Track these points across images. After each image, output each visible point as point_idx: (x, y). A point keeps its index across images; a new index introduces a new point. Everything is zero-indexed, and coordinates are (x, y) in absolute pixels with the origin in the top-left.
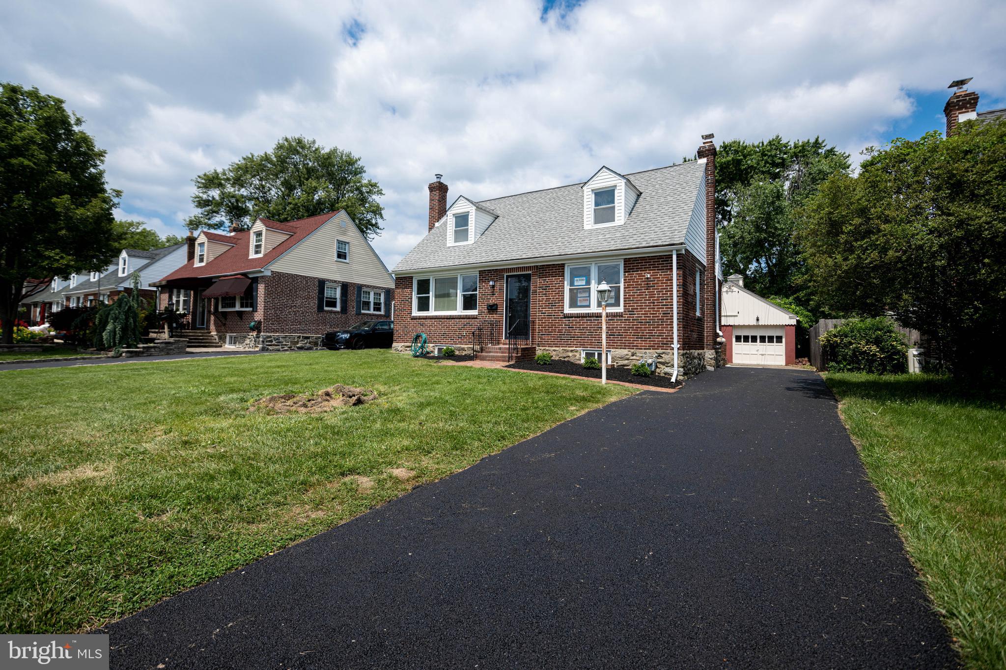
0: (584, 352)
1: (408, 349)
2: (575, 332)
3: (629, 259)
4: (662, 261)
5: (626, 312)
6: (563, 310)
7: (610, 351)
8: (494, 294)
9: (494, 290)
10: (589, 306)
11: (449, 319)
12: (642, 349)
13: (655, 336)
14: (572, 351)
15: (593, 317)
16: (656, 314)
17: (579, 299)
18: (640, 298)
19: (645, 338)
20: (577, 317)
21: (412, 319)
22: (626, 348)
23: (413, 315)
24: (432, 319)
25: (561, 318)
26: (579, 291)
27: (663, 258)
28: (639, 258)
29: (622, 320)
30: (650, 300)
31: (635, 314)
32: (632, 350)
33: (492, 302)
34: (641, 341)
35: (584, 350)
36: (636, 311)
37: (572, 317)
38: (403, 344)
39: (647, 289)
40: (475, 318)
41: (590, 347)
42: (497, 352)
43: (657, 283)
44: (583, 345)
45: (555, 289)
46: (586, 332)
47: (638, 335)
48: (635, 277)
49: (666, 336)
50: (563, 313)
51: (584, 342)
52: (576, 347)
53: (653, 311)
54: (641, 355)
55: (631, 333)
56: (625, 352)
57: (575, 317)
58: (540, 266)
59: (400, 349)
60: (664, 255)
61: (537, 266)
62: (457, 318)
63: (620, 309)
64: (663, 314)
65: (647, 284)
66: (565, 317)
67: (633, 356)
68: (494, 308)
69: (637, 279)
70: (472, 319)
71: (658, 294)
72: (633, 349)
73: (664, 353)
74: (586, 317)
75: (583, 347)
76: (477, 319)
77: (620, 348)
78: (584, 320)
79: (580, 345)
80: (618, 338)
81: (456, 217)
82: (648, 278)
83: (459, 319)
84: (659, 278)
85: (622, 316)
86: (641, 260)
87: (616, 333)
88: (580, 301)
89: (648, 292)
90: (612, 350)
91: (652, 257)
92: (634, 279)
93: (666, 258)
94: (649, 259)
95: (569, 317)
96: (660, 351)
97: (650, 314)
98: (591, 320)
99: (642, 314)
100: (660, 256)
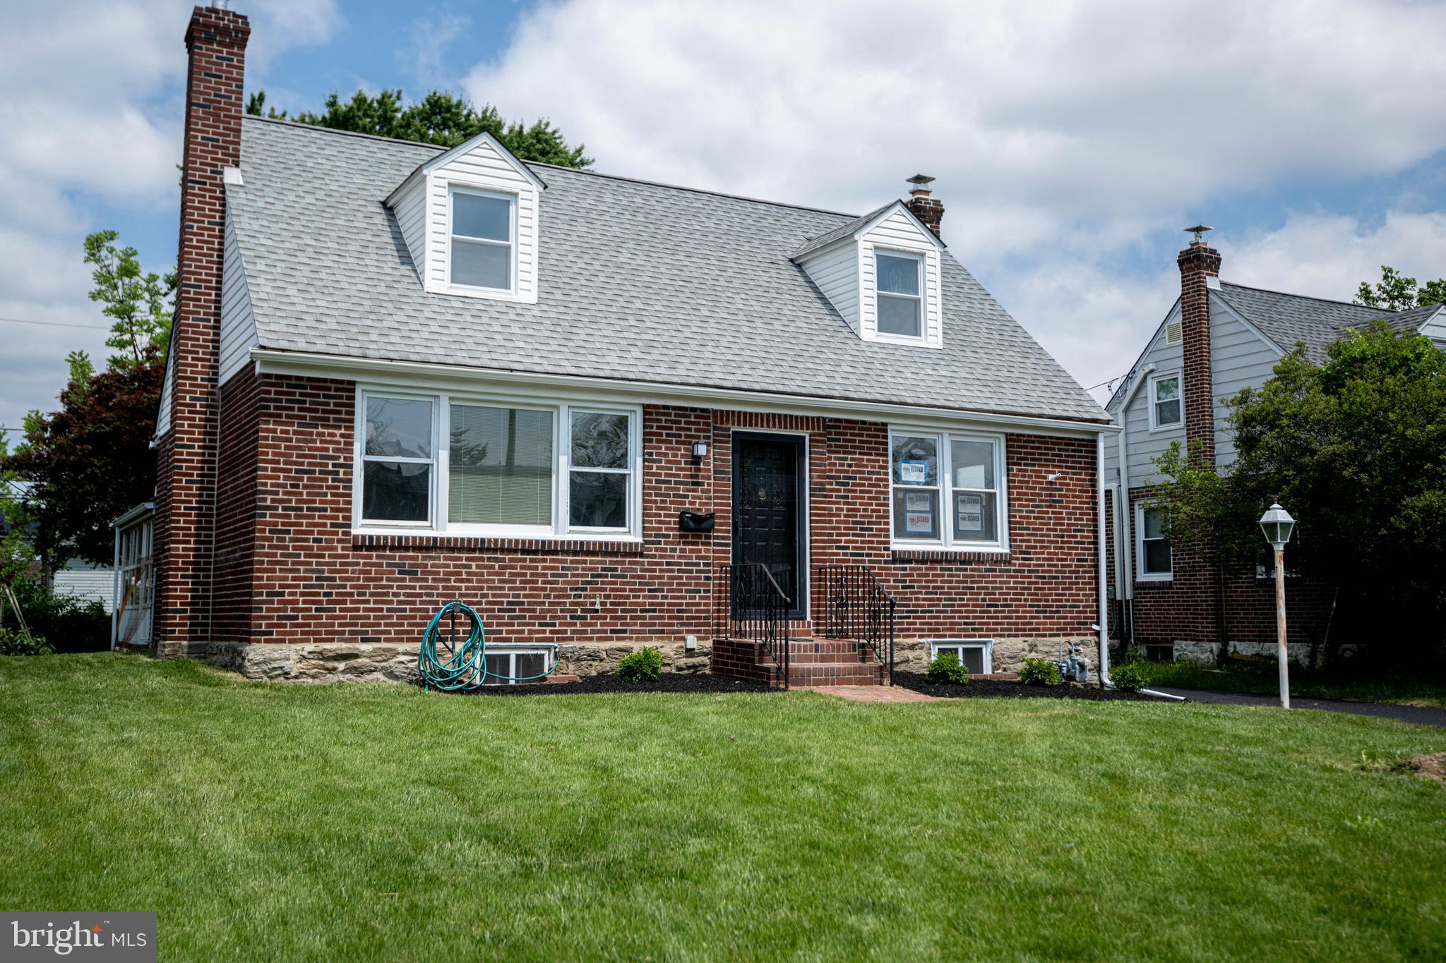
0: (937, 647)
1: (341, 666)
2: (917, 599)
3: (1019, 435)
4: (1073, 451)
5: (1015, 553)
6: (888, 543)
7: (985, 643)
8: (698, 484)
9: (699, 470)
10: (935, 534)
11: (536, 552)
12: (1044, 636)
13: (1066, 606)
14: (912, 647)
15: (955, 561)
16: (1066, 560)
17: (909, 515)
18: (1040, 524)
19: (1051, 612)
20: (924, 562)
21: (356, 548)
22: (1017, 636)
23: (354, 531)
24: (460, 550)
25: (886, 562)
26: (908, 495)
27: (1073, 445)
28: (1036, 436)
29: (1009, 571)
30: (1056, 530)
31: (1031, 559)
32: (1030, 639)
33: (696, 503)
34: (1045, 618)
35: (935, 643)
36: (1035, 553)
37: (910, 561)
38: (310, 647)
39: (1050, 506)
40: (635, 555)
41: (951, 636)
42: (809, 659)
43: (1066, 496)
44: (935, 632)
45: (870, 485)
46: (939, 599)
47: (1039, 606)
48: (1030, 476)
49: (1084, 606)
50: (887, 549)
51: (936, 624)
52: (921, 637)
53: (1062, 554)
54: (1046, 649)
55: (1026, 600)
56: (1018, 643)
57: (918, 562)
58: (831, 420)
59: (293, 667)
60: (1076, 440)
61: (824, 419)
62: (567, 553)
63: (1000, 547)
64: (1079, 560)
65: (1051, 495)
66: (894, 561)
67: (1030, 651)
68: (705, 525)
69: (1034, 482)
70: (625, 555)
71: (1069, 519)
72: (1031, 636)
73: (1082, 642)
74: (940, 562)
75: (936, 636)
76: (642, 555)
77: (1009, 636)
78: (935, 569)
79: (930, 630)
80: (1004, 612)
81: (455, 195)
82: (1051, 483)
83: (575, 553)
84: (1069, 485)
85: (1010, 563)
86: (1039, 442)
87: (999, 600)
88: (912, 520)
89: (1053, 513)
90: (993, 640)
91: (1056, 438)
92: (1028, 482)
93: (1079, 445)
94: (1052, 443)
95: (903, 561)
96: (1074, 639)
97: (1059, 560)
98: (950, 570)
99: (1044, 559)
100: (1069, 439)
